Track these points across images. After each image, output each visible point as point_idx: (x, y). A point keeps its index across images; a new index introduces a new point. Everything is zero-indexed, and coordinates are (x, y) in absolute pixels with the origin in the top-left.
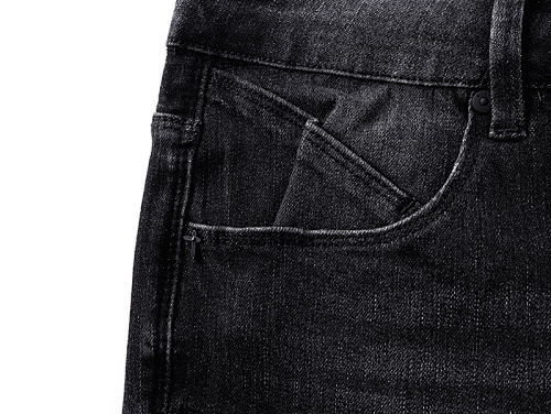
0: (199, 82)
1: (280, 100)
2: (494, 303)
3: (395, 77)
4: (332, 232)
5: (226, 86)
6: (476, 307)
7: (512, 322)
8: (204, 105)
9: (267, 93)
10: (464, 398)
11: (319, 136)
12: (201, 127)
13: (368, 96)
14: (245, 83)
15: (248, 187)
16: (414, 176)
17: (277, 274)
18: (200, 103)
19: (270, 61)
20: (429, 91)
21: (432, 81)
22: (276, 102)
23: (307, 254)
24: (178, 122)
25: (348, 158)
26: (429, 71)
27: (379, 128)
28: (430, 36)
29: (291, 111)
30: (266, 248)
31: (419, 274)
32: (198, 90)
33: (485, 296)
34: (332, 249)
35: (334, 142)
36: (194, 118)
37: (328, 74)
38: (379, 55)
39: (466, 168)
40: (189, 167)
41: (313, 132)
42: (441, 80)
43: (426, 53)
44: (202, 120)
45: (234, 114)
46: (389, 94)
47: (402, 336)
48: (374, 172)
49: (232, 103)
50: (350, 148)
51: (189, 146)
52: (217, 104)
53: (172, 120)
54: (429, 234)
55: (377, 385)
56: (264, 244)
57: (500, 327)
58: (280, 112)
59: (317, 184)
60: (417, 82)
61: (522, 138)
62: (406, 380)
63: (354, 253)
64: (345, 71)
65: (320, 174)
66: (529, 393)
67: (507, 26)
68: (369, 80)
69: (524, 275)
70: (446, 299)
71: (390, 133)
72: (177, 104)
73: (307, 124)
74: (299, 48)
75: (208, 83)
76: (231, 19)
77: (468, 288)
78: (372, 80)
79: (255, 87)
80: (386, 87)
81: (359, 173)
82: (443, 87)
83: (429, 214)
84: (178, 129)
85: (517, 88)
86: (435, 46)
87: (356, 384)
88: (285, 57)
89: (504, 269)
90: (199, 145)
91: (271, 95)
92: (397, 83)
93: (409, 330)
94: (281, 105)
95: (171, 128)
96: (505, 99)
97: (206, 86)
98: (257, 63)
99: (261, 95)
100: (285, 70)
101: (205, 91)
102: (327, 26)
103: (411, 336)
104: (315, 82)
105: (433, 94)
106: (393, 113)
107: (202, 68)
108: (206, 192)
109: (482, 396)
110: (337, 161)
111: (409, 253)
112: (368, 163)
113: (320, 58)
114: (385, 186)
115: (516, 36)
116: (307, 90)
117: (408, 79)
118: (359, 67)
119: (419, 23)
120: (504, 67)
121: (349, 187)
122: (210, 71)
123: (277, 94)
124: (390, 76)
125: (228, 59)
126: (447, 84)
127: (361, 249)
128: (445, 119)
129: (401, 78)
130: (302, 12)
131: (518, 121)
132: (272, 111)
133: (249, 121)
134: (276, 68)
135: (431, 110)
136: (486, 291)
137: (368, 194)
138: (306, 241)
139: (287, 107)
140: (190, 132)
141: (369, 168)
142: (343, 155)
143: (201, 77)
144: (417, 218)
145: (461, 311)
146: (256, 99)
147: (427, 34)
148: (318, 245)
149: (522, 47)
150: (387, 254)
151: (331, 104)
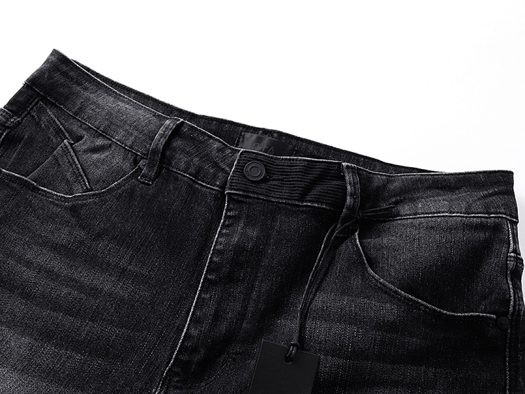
0: (31, 104)
1: (61, 126)
2: (96, 243)
3: (116, 140)
4: (48, 190)
5: (41, 111)
6: (88, 243)
7: (99, 254)
8: (27, 114)
9: (57, 122)
10: (61, 280)
11: (67, 147)
12: (19, 123)
13: (100, 142)
14: (50, 113)
15: (26, 158)
16: (98, 181)
17: (13, 199)
18: (26, 113)
19: (67, 110)
20: (128, 151)
21: (130, 147)
22: (59, 127)
23: (33, 195)
24: (10, 115)
25: (75, 162)
26: (129, 143)
27: (95, 156)
28: (136, 128)
29: (64, 134)
30: (15, 185)
31: (73, 220)
32: (29, 107)
33: (93, 239)
34: (45, 198)
35: (72, 153)
36: (19, 117)
37: (88, 125)
38: (113, 127)
39: (119, 186)
40: (3, 137)
41: (65, 145)
42: (133, 149)
43: (132, 134)
44: (22, 120)
45: (38, 124)
46: (110, 146)
47: (52, 246)
48: (82, 173)
49: (40, 119)
50: (78, 159)
51: (8, 127)
52: (33, 116)
53: (7, 113)
54: (85, 204)
55: (29, 264)
56: (15, 183)
57: (93, 255)
58: (58, 132)
59: (56, 168)
60: (123, 145)
61: (149, 185)
62: (42, 266)
63: (53, 203)
64: (95, 127)
65: (59, 165)
66: (88, 286)
67: (162, 136)
68: (104, 136)
69: (114, 236)
70: (78, 235)
71: (98, 160)
72: (14, 108)
73: (65, 141)
74: (81, 110)
75: (34, 106)
76: (59, 84)
77: (89, 233)
78: (106, 137)
79: (54, 117)
80: (110, 142)
81: (75, 171)
82: (133, 152)
83: (90, 196)
84: (8, 118)
85: (156, 163)
86: (136, 133)
87: (19, 260)
88: (73, 110)
89: (107, 230)
90: (13, 130)
91: (58, 123)
92: (115, 142)
93: (57, 245)
94: (61, 129)
95: (4, 116)
96: (150, 166)
97: (33, 107)
98: (61, 108)
99: (54, 121)
100: (72, 116)
101: (31, 109)
102: (98, 106)
103: (56, 248)
104: (81, 126)
105: (128, 154)
106: (107, 154)
107: (35, 99)
108: (5, 152)
109: (69, 282)
110: (69, 162)
111: (74, 210)
112: (82, 168)
113: (88, 117)
114: (84, 181)
115: (163, 141)
116: (75, 128)
117: (120, 143)
118: (102, 128)
119: (135, 121)
120: (155, 152)
121: (69, 175)
122: (38, 101)
123: (62, 124)
124: (114, 138)
125: (49, 100)
126: (134, 151)
127: (56, 202)
128: (126, 165)
129: (118, 141)
130: (92, 96)
131: (151, 177)
132: (55, 130)
133: (43, 130)
134: (68, 113)
135: (124, 160)
136: (95, 237)
137: (75, 182)
138: (35, 189)
139: (62, 131)
140: (12, 122)
141: (81, 170)
142: (73, 160)
143: (32, 102)
144: (84, 195)
145: (82, 243)
146: (51, 122)
147: (136, 127)
148: (40, 194)
149: (163, 147)
150: (66, 208)
151: (81, 138)
